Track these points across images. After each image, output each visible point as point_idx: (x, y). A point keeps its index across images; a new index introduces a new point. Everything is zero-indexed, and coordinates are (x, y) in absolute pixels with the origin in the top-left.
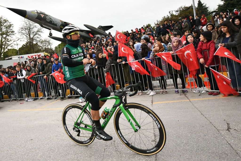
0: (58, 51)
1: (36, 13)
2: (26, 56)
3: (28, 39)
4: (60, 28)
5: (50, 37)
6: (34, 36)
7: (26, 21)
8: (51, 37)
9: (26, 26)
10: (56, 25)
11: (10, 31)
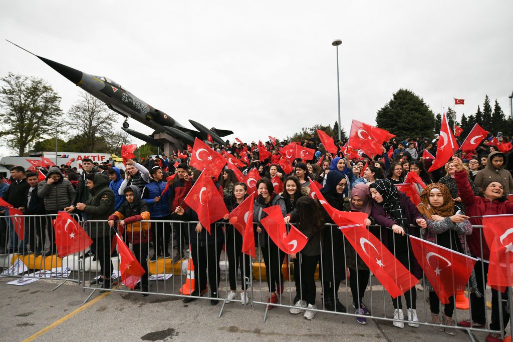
0: (138, 155)
1: (103, 82)
2: (73, 155)
3: (86, 127)
4: (145, 118)
5: (125, 130)
6: (99, 124)
7: (89, 98)
8: (127, 129)
9: (87, 105)
10: (139, 111)
11: (52, 108)
